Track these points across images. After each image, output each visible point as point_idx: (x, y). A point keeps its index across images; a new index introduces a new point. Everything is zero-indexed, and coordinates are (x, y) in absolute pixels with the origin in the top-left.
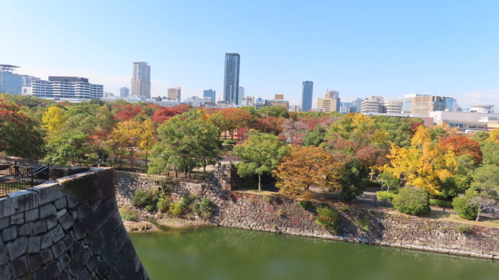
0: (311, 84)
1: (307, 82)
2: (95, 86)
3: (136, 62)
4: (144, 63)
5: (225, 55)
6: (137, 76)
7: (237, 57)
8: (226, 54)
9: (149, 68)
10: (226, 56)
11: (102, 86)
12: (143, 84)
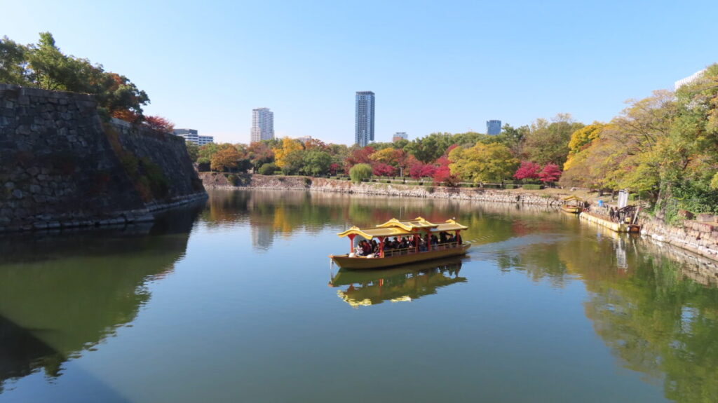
0: (498, 124)
1: (493, 122)
2: (204, 138)
3: (256, 108)
4: (264, 109)
5: (355, 94)
6: (257, 124)
7: (370, 96)
8: (357, 93)
9: (271, 115)
10: (356, 96)
11: (211, 138)
12: (264, 133)
